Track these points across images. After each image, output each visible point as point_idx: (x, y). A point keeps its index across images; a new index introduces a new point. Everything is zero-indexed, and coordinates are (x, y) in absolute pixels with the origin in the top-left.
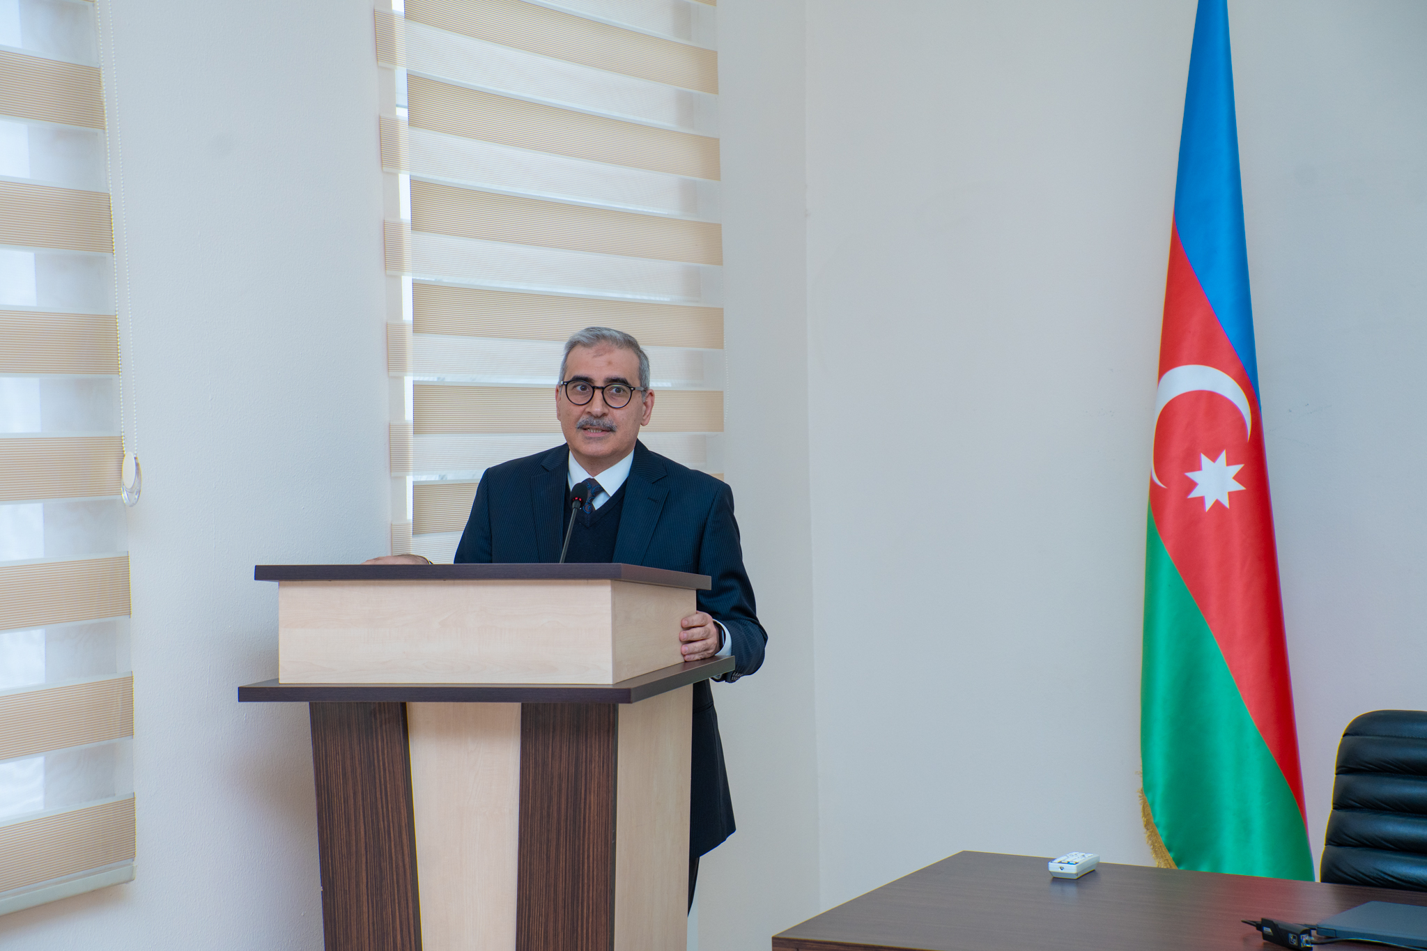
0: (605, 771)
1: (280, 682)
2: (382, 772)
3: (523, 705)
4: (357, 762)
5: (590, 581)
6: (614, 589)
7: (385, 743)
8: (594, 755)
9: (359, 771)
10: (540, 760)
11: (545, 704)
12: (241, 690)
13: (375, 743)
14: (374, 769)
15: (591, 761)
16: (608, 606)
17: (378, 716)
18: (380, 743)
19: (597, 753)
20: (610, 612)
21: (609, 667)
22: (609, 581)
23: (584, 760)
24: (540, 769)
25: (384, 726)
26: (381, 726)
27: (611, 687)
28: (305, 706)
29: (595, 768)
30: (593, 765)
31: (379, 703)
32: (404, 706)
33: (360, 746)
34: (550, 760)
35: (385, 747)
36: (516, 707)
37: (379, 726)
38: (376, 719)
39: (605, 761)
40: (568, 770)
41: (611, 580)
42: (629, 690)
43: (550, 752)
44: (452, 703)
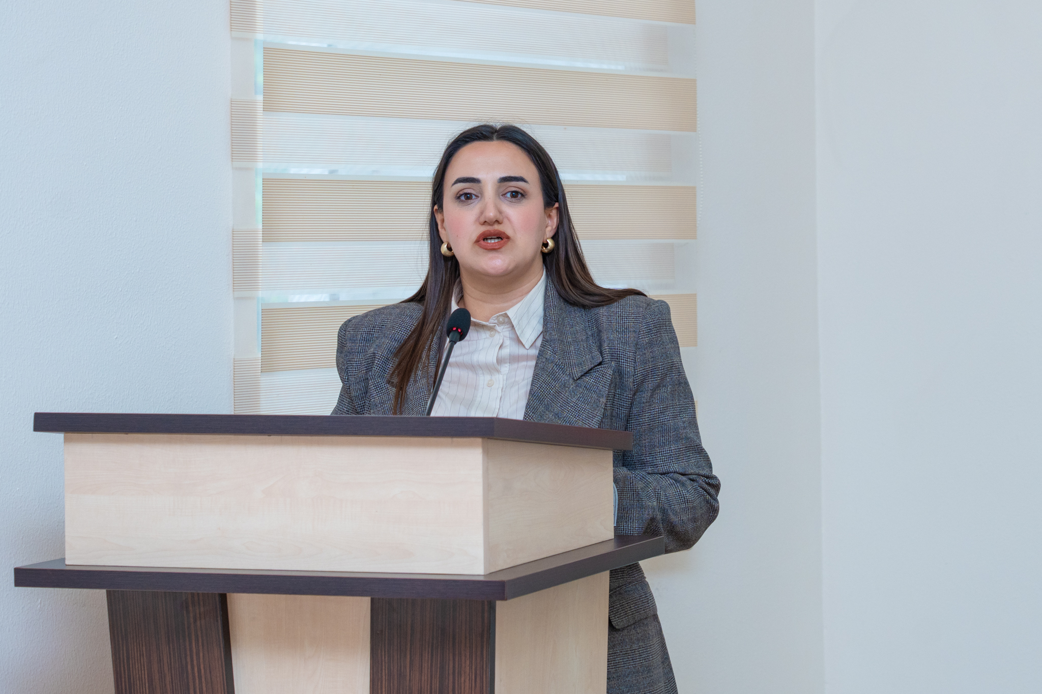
0: (478, 685)
1: (67, 562)
2: (197, 681)
3: (372, 601)
4: (166, 668)
5: (455, 440)
6: (486, 452)
7: (200, 644)
8: (463, 665)
9: (168, 679)
10: (395, 671)
11: (401, 599)
12: (18, 571)
13: (187, 644)
14: (187, 677)
15: (460, 674)
16: (479, 472)
17: (191, 608)
18: (194, 643)
19: (468, 662)
20: (480, 480)
21: (479, 552)
22: (479, 440)
23: (451, 671)
24: (396, 682)
25: (198, 623)
26: (195, 621)
27: (482, 579)
28: (102, 594)
29: (465, 681)
30: (463, 679)
31: (193, 594)
32: (223, 599)
33: (169, 648)
34: (408, 671)
35: (201, 650)
36: (364, 603)
37: (192, 620)
38: (188, 612)
39: (478, 672)
40: (431, 683)
41: (482, 438)
42: (502, 584)
43: (408, 660)
44: (283, 596)
